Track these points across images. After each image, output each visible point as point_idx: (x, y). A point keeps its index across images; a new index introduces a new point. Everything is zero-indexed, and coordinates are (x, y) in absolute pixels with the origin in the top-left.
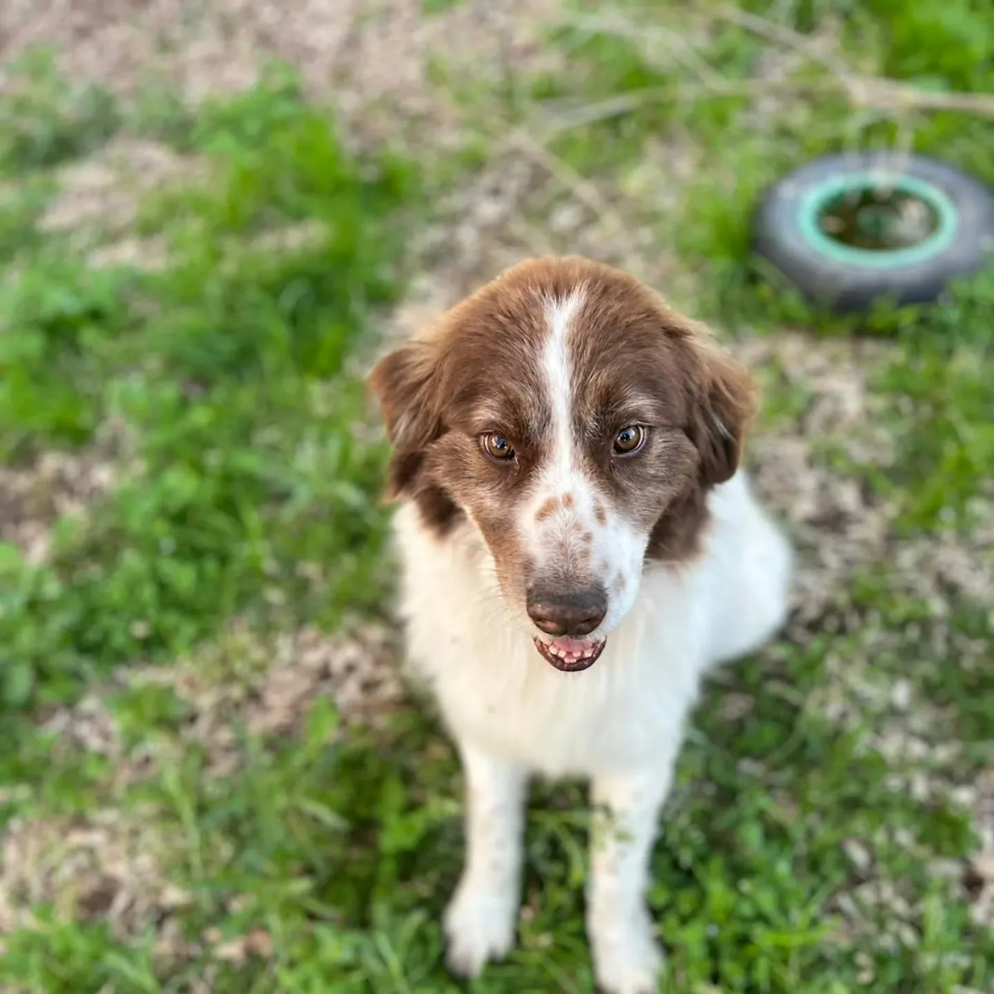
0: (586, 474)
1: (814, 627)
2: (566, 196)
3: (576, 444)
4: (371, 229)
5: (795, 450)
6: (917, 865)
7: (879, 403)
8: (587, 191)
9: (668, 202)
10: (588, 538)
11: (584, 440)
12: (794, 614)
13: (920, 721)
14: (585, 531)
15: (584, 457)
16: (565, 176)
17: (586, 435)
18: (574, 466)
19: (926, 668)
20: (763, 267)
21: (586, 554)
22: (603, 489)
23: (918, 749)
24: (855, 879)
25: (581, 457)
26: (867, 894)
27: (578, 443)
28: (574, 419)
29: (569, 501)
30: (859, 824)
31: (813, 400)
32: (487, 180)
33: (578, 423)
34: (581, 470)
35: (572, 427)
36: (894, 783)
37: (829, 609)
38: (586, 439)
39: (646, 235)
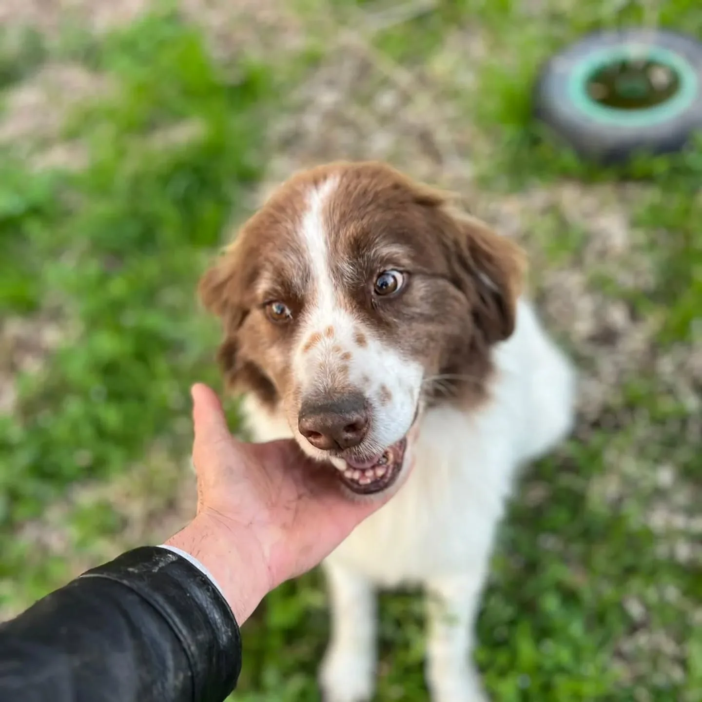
0: (346, 310)
1: (596, 425)
2: (386, 83)
3: (336, 289)
4: (237, 123)
5: (573, 281)
6: (682, 615)
7: (641, 236)
8: (404, 77)
9: (468, 80)
10: (346, 356)
11: (343, 284)
12: (579, 416)
13: (682, 497)
14: (344, 351)
15: (344, 298)
16: (385, 66)
17: (345, 280)
18: (336, 305)
19: (684, 455)
20: (543, 130)
21: (345, 369)
22: (363, 321)
23: (680, 522)
24: (634, 628)
25: (342, 297)
26: (643, 640)
27: (338, 288)
28: (332, 270)
29: (330, 332)
30: (636, 584)
31: (587, 238)
32: (324, 73)
33: (336, 272)
34: (342, 307)
35: (331, 276)
36: (661, 550)
37: (607, 410)
38: (345, 284)
39: (450, 110)
